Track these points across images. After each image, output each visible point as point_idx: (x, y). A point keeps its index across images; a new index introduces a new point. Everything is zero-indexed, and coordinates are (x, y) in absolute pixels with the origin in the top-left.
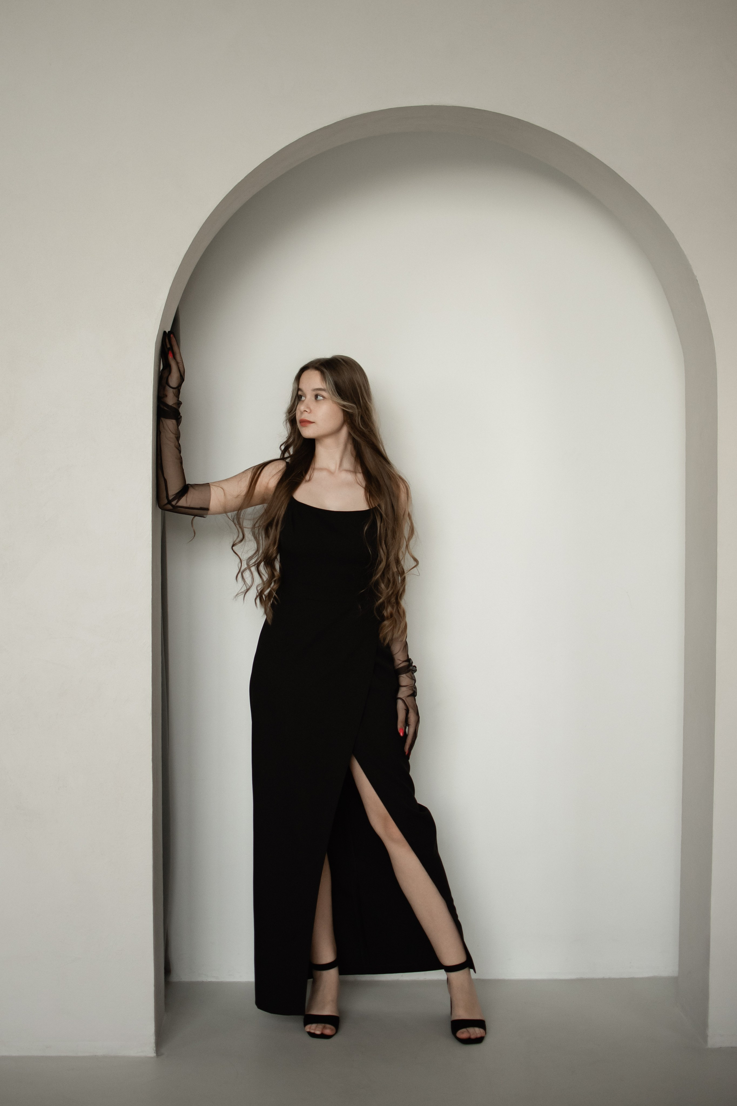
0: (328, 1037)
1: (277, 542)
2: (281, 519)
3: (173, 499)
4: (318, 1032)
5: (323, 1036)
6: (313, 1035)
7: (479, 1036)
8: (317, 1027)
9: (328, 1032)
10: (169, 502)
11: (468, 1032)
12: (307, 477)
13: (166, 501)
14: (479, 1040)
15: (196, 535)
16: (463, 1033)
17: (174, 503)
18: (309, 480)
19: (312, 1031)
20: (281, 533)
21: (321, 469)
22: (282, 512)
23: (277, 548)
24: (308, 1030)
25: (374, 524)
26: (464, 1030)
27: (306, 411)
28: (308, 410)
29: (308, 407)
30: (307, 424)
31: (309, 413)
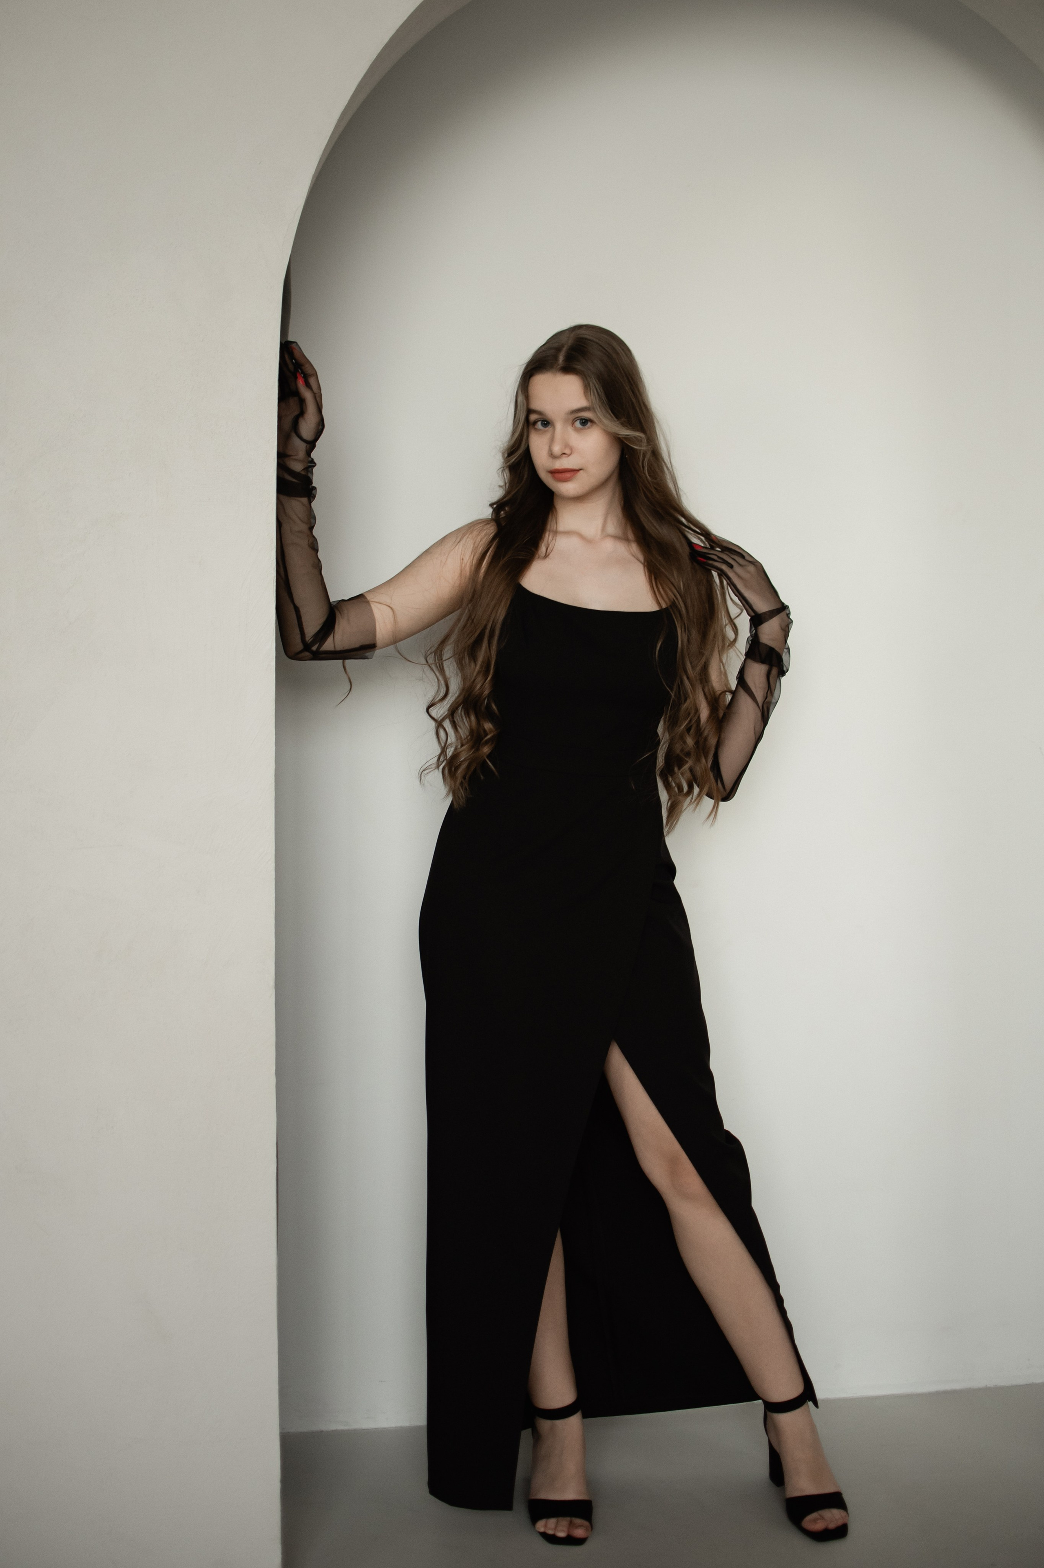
0: (580, 1541)
1: (492, 666)
2: (498, 627)
3: (313, 643)
4: (562, 1534)
5: (571, 1541)
6: (552, 1539)
7: (840, 1523)
8: (557, 1524)
9: (579, 1533)
10: (307, 647)
11: (822, 1518)
12: (543, 549)
13: (300, 647)
14: (840, 1532)
15: (352, 688)
16: (815, 1521)
17: (314, 648)
18: (546, 556)
19: (551, 1532)
20: (499, 653)
21: (568, 533)
22: (501, 614)
23: (491, 678)
24: (542, 1530)
25: (672, 638)
26: (814, 1515)
27: (564, 454)
28: (567, 451)
29: (567, 445)
30: (568, 475)
31: (569, 455)
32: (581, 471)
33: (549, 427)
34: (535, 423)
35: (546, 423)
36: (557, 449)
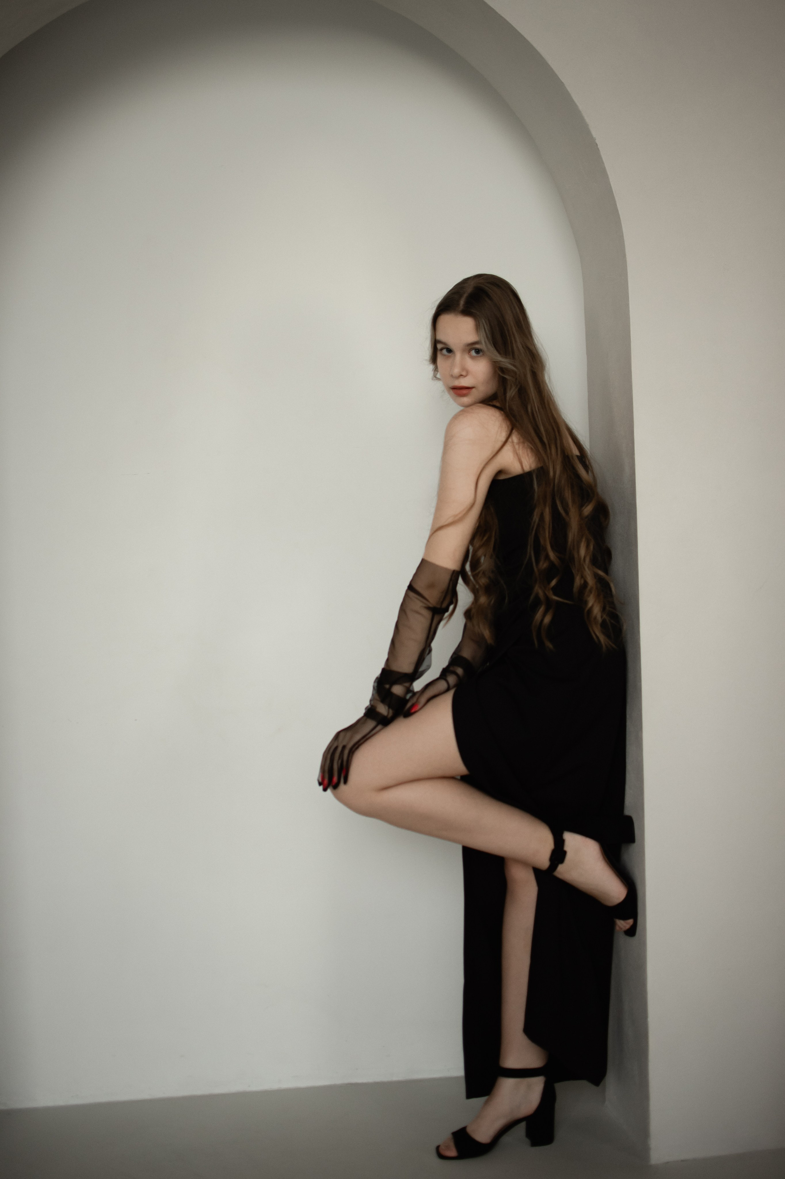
27: (462, 375)
28: (464, 373)
29: (463, 368)
30: (465, 391)
31: (465, 376)
32: (474, 389)
33: (452, 353)
34: (442, 349)
35: (450, 351)
36: (456, 371)
